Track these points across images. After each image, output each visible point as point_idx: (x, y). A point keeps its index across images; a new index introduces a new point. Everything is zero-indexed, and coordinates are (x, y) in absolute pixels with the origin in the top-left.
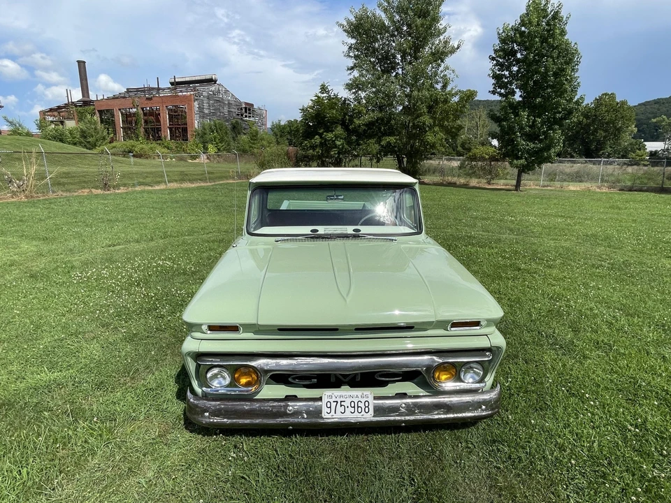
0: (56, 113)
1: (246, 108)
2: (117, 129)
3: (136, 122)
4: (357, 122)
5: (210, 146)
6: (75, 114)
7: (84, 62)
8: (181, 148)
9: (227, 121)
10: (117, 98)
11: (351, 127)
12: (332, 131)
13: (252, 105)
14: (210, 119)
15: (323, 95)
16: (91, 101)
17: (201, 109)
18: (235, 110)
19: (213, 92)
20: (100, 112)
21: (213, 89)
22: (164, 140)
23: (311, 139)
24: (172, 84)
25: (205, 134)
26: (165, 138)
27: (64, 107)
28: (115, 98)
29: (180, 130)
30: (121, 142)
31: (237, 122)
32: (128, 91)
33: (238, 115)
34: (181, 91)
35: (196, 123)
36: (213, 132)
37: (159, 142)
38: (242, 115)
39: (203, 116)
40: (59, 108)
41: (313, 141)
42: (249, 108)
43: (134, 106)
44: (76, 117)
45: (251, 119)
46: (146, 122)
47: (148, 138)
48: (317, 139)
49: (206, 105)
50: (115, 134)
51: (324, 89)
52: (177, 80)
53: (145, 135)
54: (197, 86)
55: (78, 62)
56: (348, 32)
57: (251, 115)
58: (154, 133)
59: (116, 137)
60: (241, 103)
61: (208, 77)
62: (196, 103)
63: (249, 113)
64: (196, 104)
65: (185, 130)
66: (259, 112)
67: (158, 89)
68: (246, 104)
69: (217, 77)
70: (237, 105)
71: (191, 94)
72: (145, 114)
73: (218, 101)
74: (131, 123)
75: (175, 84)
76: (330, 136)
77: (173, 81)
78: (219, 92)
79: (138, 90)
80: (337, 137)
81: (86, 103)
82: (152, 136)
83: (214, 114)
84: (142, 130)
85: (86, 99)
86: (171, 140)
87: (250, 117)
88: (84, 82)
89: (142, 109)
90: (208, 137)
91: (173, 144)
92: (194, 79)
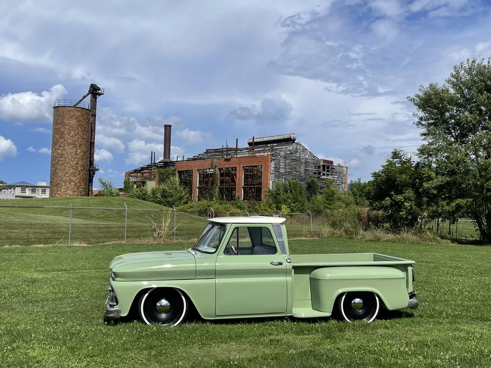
0: (139, 175)
1: (324, 166)
2: (194, 189)
3: (212, 182)
4: (426, 185)
5: (284, 206)
6: (157, 175)
7: (170, 126)
8: (254, 208)
9: (303, 180)
10: (196, 159)
11: (420, 190)
12: (401, 193)
13: (332, 162)
14: (285, 179)
15: (395, 160)
16: (171, 162)
17: (277, 169)
18: (312, 169)
19: (290, 151)
20: (180, 172)
21: (290, 148)
22: (237, 200)
23: (382, 201)
24: (250, 144)
25: (279, 194)
26: (239, 198)
27: (147, 168)
28: (194, 159)
29: (254, 191)
30: (196, 202)
31: (313, 182)
32: (207, 152)
33: (316, 173)
34: (258, 152)
35: (270, 183)
36: (286, 192)
37: (232, 202)
38: (319, 173)
39: (278, 175)
40: (143, 169)
41: (383, 202)
42: (327, 166)
43: (212, 166)
44: (157, 177)
45: (330, 177)
46: (222, 182)
47: (222, 198)
48: (387, 201)
49: (282, 165)
50: (191, 194)
51: (396, 155)
52: (255, 140)
53: (219, 195)
54: (276, 146)
55: (166, 126)
56: (419, 106)
57: (330, 173)
58: (228, 194)
59: (191, 197)
60: (319, 161)
61: (286, 137)
62: (273, 162)
63: (328, 171)
64: (273, 164)
65: (259, 190)
66: (339, 169)
67: (236, 149)
68: (325, 161)
69: (295, 136)
70: (315, 164)
71: (268, 155)
72: (222, 175)
73: (294, 159)
74: (207, 183)
75: (253, 144)
76: (400, 197)
77: (252, 141)
78: (296, 151)
79: (216, 151)
80: (406, 199)
81: (167, 164)
82: (226, 196)
83: (290, 173)
84: (217, 190)
85: (167, 160)
86: (244, 199)
87: (328, 175)
88: (167, 144)
89: (220, 170)
90: (282, 197)
91: (245, 204)
92: (272, 139)
